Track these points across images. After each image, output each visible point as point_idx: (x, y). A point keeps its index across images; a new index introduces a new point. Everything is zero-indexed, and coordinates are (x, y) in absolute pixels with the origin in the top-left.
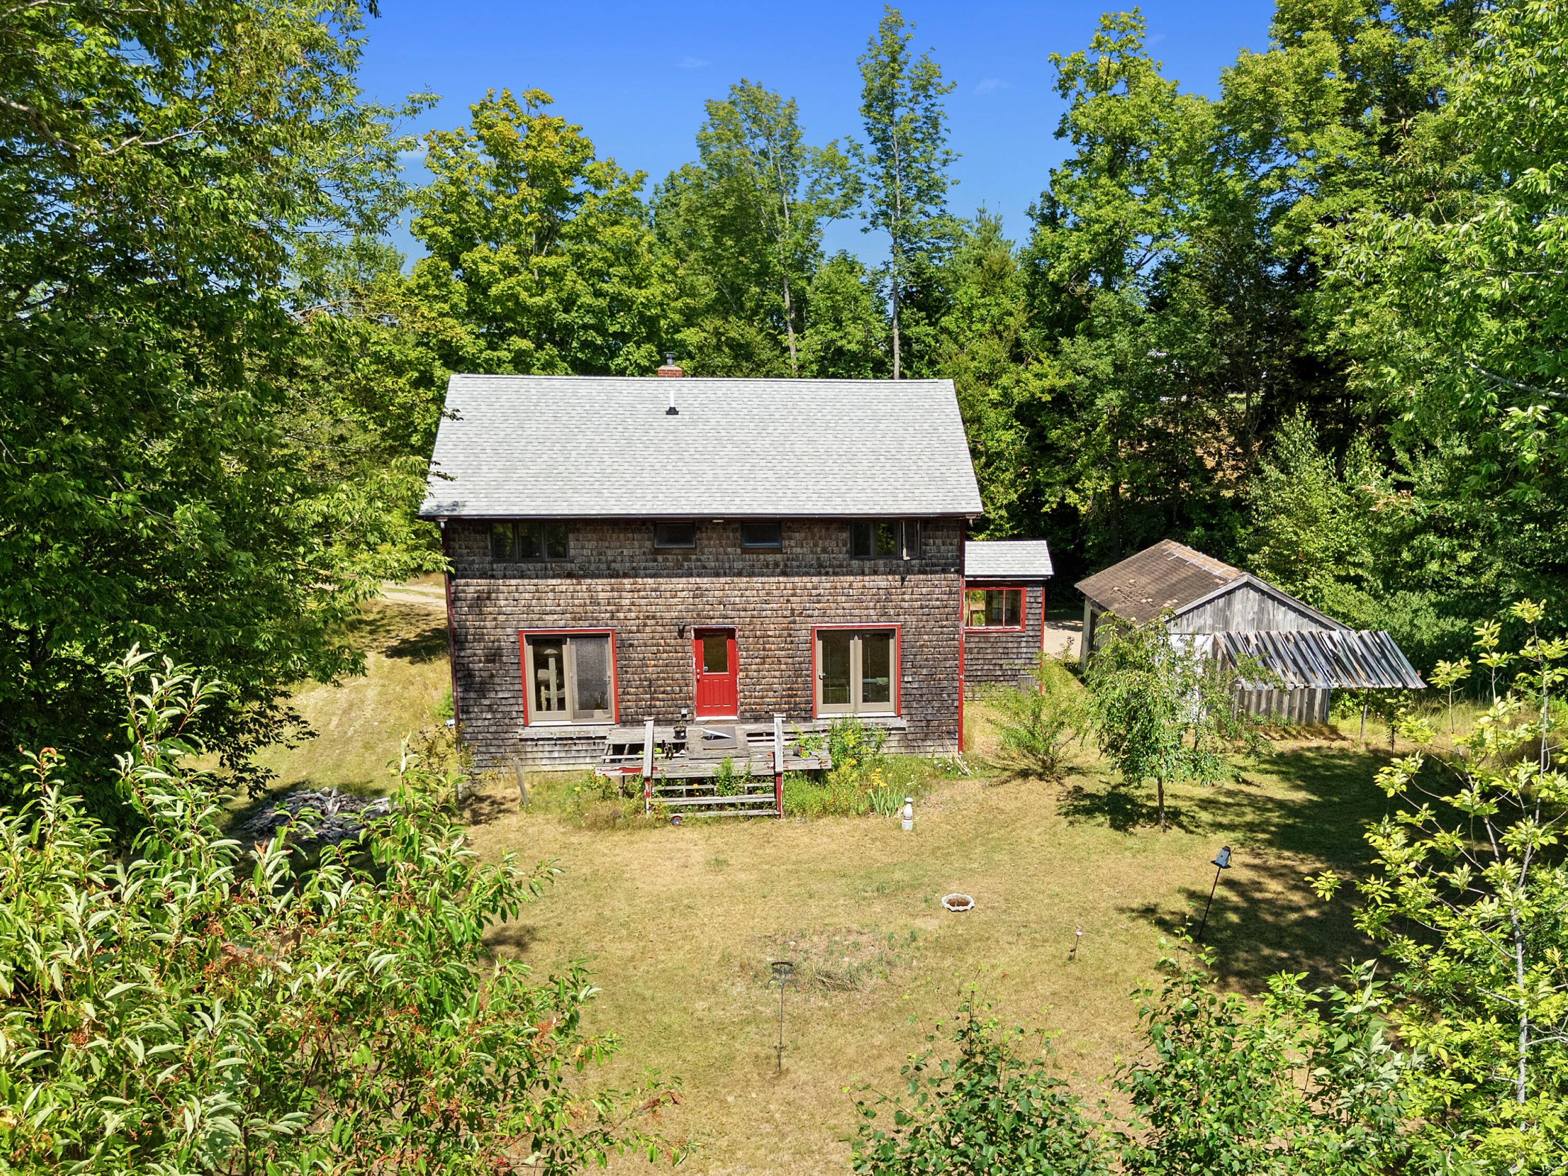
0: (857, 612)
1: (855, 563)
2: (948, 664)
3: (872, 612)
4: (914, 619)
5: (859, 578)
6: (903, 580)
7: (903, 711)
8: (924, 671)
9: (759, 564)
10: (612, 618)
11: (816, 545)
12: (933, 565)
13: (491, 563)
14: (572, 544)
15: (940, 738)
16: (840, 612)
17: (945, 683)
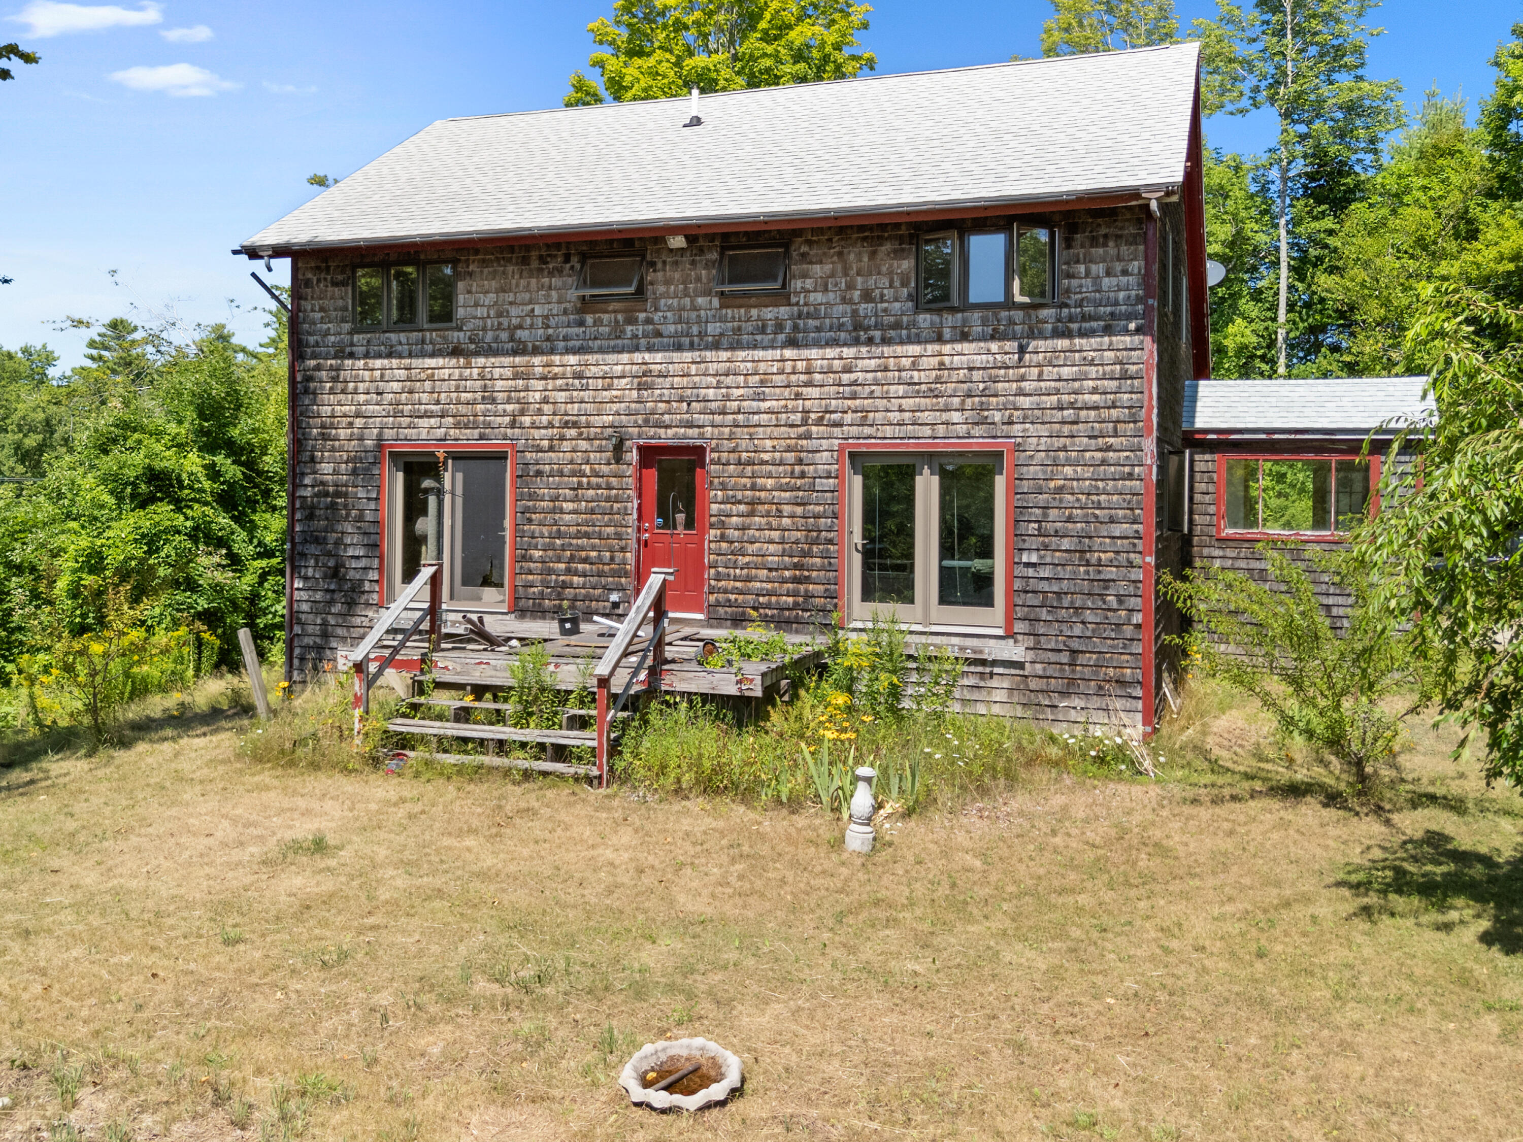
0: (926, 417)
1: (925, 319)
2: (1117, 530)
3: (956, 417)
4: (1043, 430)
5: (931, 348)
6: (1022, 350)
7: (1019, 627)
8: (1066, 544)
9: (749, 327)
10: (513, 424)
11: (850, 287)
12: (1085, 318)
13: (351, 333)
14: (461, 299)
15: (1100, 692)
16: (895, 416)
17: (1111, 573)
